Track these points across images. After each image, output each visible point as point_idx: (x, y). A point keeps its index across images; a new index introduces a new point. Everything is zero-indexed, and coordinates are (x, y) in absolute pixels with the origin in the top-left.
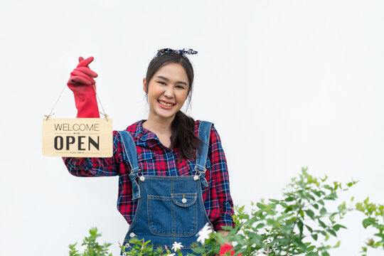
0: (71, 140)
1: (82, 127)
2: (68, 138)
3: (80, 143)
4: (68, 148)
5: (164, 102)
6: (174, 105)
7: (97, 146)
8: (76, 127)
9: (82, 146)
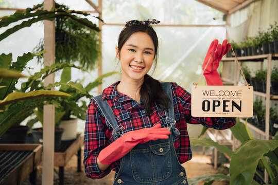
0: (217, 104)
1: (227, 93)
2: (214, 102)
3: (225, 106)
4: (214, 110)
5: (135, 66)
6: (143, 68)
7: (239, 108)
8: (222, 93)
9: (227, 109)
